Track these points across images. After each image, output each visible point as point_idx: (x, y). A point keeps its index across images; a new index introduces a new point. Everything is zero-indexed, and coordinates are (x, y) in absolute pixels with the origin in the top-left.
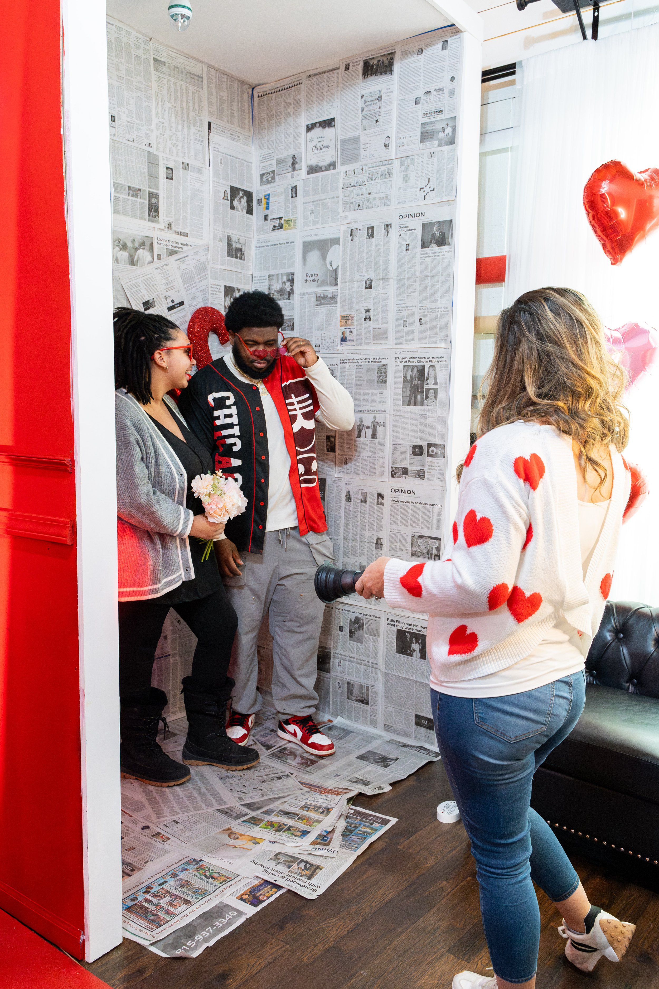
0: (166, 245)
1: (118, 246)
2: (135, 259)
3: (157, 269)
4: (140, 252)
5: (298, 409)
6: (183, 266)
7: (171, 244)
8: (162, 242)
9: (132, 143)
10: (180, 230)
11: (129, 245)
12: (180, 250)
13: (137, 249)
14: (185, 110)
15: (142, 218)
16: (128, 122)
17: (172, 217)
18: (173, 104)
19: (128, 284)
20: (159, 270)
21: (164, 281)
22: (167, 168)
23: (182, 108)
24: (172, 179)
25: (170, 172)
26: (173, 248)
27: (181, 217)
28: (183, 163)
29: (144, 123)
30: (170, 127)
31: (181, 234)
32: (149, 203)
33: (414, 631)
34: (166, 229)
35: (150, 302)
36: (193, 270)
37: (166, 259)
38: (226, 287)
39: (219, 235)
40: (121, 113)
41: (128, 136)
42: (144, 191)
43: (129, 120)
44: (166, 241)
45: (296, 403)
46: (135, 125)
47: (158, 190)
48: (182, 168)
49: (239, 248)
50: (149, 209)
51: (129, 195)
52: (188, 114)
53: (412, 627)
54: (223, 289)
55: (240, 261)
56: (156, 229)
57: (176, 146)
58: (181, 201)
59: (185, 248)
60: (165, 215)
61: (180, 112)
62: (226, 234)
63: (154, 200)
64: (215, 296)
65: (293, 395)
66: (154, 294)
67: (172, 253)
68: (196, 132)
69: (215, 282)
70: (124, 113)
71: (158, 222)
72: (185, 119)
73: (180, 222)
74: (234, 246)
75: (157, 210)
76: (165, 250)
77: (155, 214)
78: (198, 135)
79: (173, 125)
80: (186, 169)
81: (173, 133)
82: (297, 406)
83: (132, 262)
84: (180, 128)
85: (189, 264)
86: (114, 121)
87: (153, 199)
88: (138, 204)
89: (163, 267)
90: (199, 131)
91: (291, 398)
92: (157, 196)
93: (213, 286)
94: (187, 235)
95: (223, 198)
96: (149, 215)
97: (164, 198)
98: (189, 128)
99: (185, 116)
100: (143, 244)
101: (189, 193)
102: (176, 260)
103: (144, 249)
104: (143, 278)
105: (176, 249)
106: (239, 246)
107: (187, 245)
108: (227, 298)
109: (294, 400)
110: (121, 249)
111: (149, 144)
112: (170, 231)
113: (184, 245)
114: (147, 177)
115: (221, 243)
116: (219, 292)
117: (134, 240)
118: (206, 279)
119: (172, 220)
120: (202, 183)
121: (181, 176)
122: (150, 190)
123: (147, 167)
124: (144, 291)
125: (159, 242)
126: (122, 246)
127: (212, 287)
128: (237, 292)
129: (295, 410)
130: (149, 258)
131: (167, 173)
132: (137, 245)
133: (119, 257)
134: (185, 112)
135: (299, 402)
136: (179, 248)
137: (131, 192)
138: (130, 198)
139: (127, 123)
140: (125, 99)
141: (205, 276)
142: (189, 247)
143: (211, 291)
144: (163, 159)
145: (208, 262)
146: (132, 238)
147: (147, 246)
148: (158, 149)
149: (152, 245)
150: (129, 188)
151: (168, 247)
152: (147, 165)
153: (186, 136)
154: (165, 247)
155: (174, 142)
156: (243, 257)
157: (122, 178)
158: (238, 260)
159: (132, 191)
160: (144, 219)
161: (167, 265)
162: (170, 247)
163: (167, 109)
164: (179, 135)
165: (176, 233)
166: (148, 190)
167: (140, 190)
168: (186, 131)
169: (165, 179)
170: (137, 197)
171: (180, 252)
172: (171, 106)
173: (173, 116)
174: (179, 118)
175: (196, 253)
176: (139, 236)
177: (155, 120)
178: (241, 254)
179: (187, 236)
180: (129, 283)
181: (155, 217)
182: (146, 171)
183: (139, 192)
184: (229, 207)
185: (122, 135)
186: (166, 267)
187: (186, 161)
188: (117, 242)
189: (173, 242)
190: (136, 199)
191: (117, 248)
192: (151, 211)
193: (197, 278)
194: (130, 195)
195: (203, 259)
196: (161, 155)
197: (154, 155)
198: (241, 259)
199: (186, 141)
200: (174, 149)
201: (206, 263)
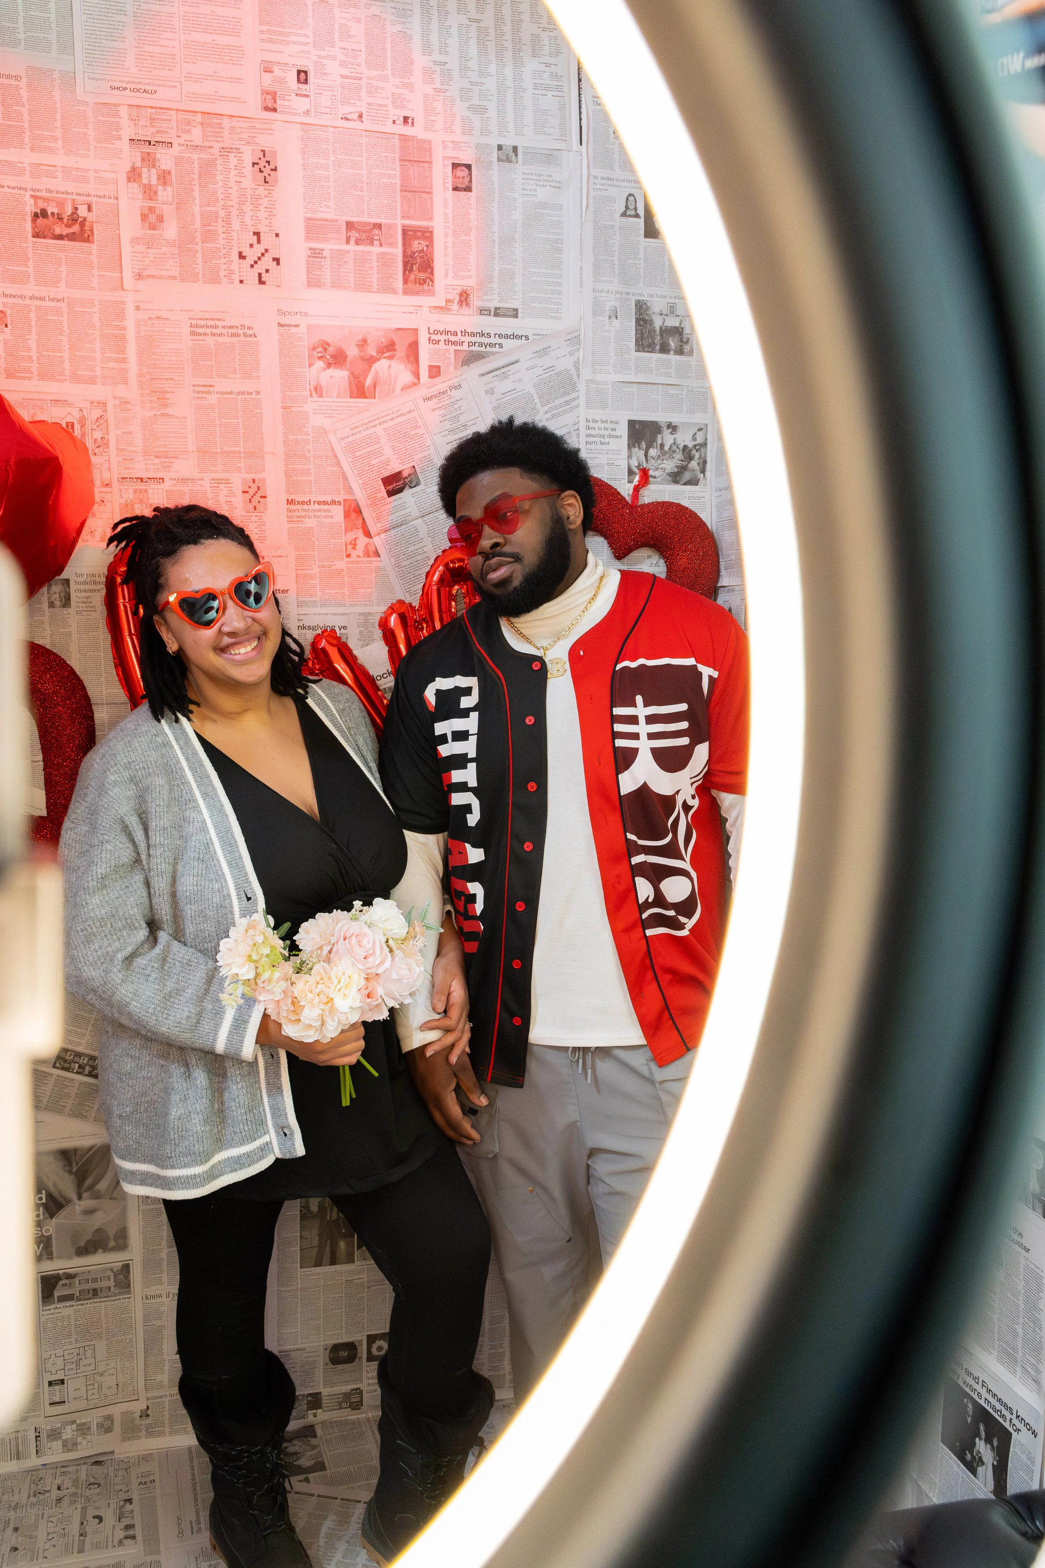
0: (454, 343)
1: (320, 358)
2: (368, 382)
3: (429, 399)
4: (382, 366)
5: (643, 736)
6: (503, 386)
7: (467, 339)
8: (443, 337)
9: (357, 125)
10: (492, 305)
11: (352, 352)
12: (497, 349)
13: (372, 360)
14: (508, 22)
15: (387, 288)
16: (343, 76)
17: (470, 277)
18: (473, 14)
19: (347, 441)
20: (435, 401)
21: (447, 425)
22: (455, 166)
23: (499, 19)
24: (468, 189)
25: (462, 173)
26: (476, 348)
27: (496, 274)
28: (500, 147)
29: (389, 72)
30: (464, 69)
31: (497, 312)
32: (404, 252)
33: (982, 1402)
34: (455, 306)
35: (405, 474)
36: (533, 391)
37: (451, 375)
38: (632, 423)
39: (610, 303)
40: (324, 61)
41: (344, 110)
42: (390, 226)
43: (346, 72)
44: (455, 334)
45: (642, 720)
46: (364, 82)
47: (431, 219)
48: (499, 160)
49: (676, 328)
50: (405, 264)
51: (348, 242)
52: (516, 31)
53: (978, 1387)
54: (623, 430)
55: (678, 357)
56: (426, 310)
57: (480, 110)
58: (496, 237)
59: (508, 343)
60: (451, 274)
61: (492, 30)
62: (633, 299)
63: (417, 245)
64: (599, 446)
65: (639, 699)
66: (416, 458)
67: (471, 358)
68: (542, 67)
69: (597, 414)
70: (334, 58)
71: (431, 293)
72: (508, 44)
73: (495, 285)
74: (658, 323)
75: (427, 266)
76: (452, 355)
77: (423, 275)
78: (546, 76)
79: (473, 64)
80: (509, 160)
81: (472, 83)
82: (643, 729)
83: (359, 390)
84: (493, 68)
85: (520, 380)
86: (306, 81)
87: (416, 242)
88: (375, 258)
89: (444, 393)
90: (547, 65)
91: (634, 705)
92: (427, 235)
93: (591, 425)
94: (515, 313)
95: (624, 214)
96: (406, 281)
97: (446, 235)
98: (518, 62)
99: (508, 36)
100: (388, 348)
101: (517, 215)
102: (483, 375)
103: (390, 358)
104: (390, 424)
105: (483, 349)
106: (672, 322)
107: (515, 337)
108: (635, 450)
109: (641, 710)
110: (329, 365)
111: (406, 119)
112: (465, 310)
113: (507, 337)
114: (398, 193)
115: (616, 323)
116: (610, 436)
117: (365, 341)
118: (572, 409)
119: (470, 282)
120: (558, 186)
121: (495, 178)
122: (407, 222)
123: (398, 172)
124: (388, 453)
125: (433, 337)
126: (332, 356)
127: (588, 428)
128: (666, 432)
129: (635, 736)
130: (406, 376)
131: (455, 177)
132: (372, 351)
133: (323, 384)
134: (508, 29)
135: (651, 719)
136: (491, 345)
137: (354, 235)
138: (352, 247)
139: (340, 80)
140: (337, 27)
141: (568, 402)
142: (523, 341)
143: (588, 436)
144: (445, 148)
145: (578, 370)
146: (360, 337)
147: (401, 350)
148: (429, 126)
149: (414, 348)
150: (350, 225)
151: (458, 348)
152: (398, 167)
153: (509, 83)
154: (452, 348)
155: (476, 101)
156: (687, 348)
157: (328, 207)
158: (672, 357)
159: (358, 230)
160: (394, 291)
161: (458, 387)
162: (465, 347)
163: (454, 31)
164: (491, 84)
165: (483, 311)
166: (399, 223)
167: (379, 226)
168: (509, 72)
169: (450, 193)
170: (371, 243)
171: (494, 353)
172: (467, 22)
173: (473, 43)
174: (491, 46)
175: (542, 353)
176: (378, 330)
177: (420, 61)
178: (681, 341)
179: (516, 316)
180: (351, 439)
181: (423, 282)
182: (397, 181)
183: (376, 231)
184: (642, 232)
185: (328, 110)
186: (454, 393)
187: (508, 141)
188: (320, 349)
189: (473, 334)
190: (367, 248)
191: (320, 364)
192: (411, 270)
193: (542, 410)
194: (352, 241)
195: (565, 364)
196: (437, 138)
197: (418, 141)
198: (680, 352)
199: (510, 94)
200: (476, 119)
201: (573, 372)
